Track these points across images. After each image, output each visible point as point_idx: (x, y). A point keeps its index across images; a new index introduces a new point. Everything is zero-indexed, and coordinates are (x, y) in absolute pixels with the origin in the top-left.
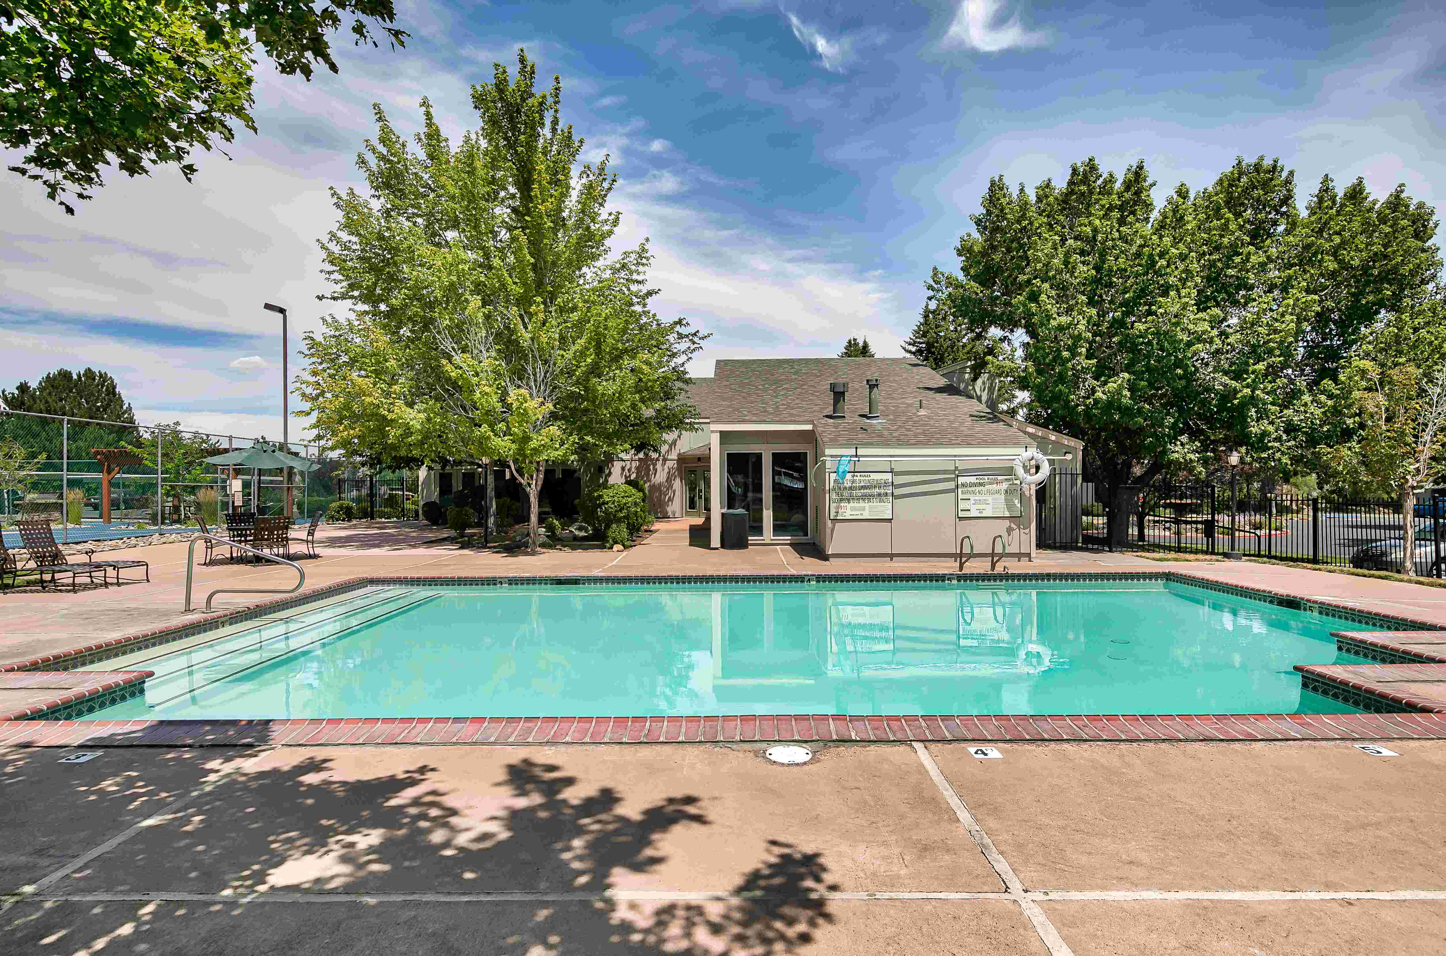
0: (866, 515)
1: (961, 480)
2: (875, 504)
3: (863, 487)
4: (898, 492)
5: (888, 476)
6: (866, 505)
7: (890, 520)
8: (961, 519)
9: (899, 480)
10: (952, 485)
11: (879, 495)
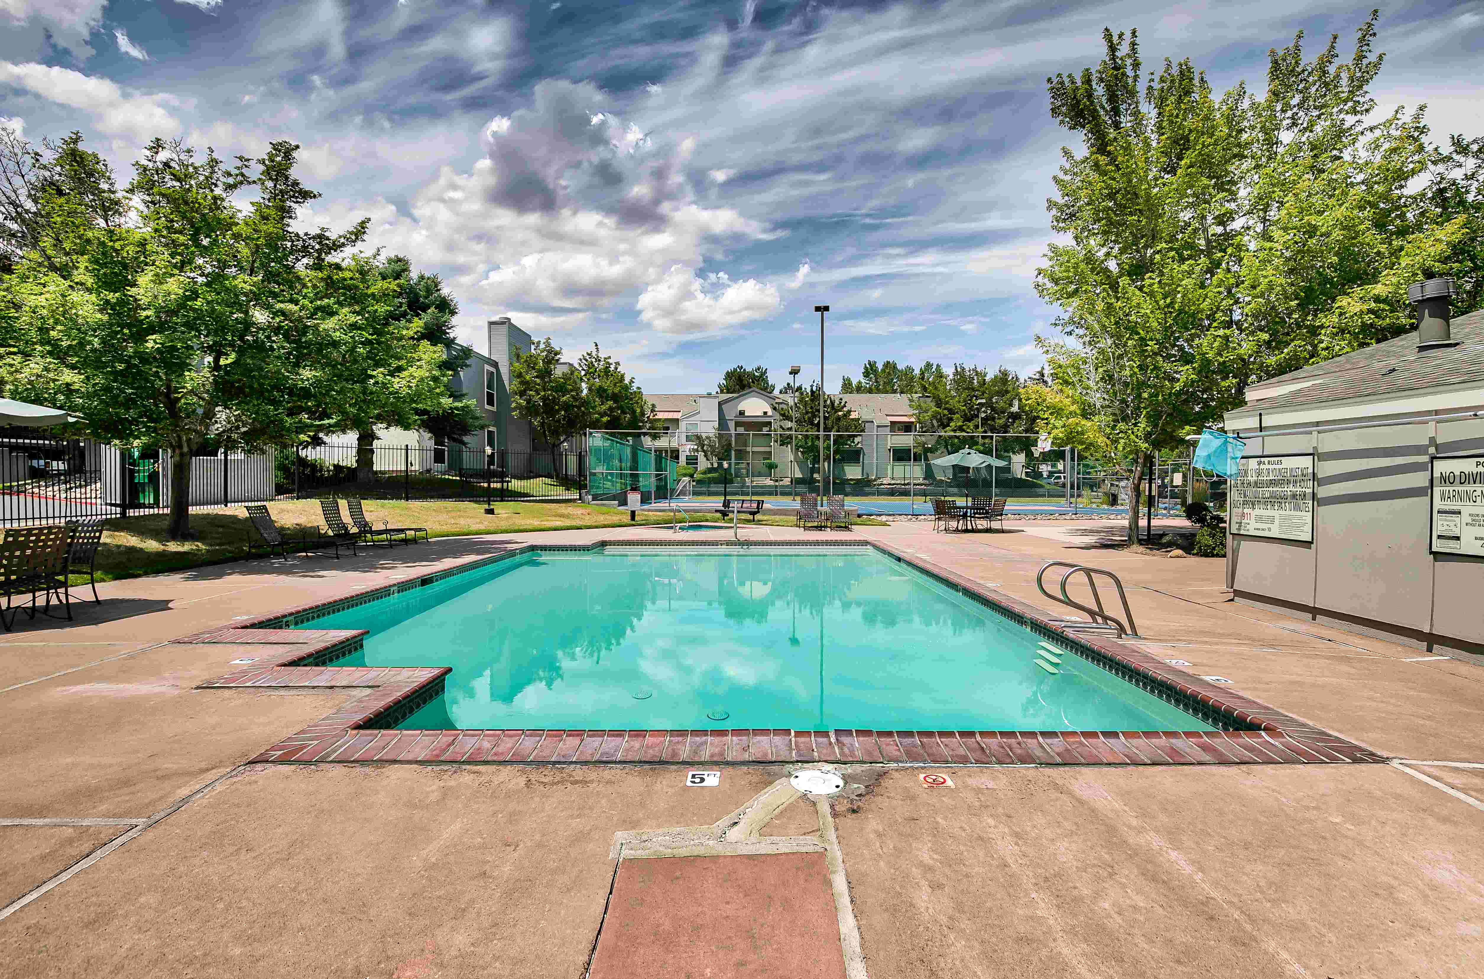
0: (1275, 532)
1: (1442, 467)
2: (1288, 511)
3: (1272, 483)
4: (1323, 492)
5: (1306, 462)
6: (1274, 512)
7: (1307, 544)
8: (1438, 556)
9: (1328, 468)
10: (1420, 479)
11: (1294, 496)
